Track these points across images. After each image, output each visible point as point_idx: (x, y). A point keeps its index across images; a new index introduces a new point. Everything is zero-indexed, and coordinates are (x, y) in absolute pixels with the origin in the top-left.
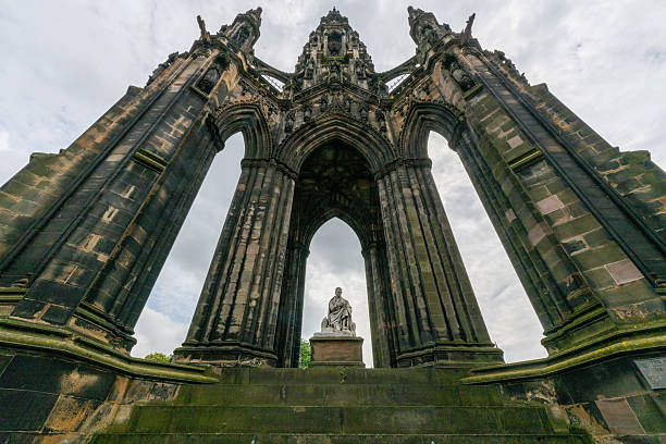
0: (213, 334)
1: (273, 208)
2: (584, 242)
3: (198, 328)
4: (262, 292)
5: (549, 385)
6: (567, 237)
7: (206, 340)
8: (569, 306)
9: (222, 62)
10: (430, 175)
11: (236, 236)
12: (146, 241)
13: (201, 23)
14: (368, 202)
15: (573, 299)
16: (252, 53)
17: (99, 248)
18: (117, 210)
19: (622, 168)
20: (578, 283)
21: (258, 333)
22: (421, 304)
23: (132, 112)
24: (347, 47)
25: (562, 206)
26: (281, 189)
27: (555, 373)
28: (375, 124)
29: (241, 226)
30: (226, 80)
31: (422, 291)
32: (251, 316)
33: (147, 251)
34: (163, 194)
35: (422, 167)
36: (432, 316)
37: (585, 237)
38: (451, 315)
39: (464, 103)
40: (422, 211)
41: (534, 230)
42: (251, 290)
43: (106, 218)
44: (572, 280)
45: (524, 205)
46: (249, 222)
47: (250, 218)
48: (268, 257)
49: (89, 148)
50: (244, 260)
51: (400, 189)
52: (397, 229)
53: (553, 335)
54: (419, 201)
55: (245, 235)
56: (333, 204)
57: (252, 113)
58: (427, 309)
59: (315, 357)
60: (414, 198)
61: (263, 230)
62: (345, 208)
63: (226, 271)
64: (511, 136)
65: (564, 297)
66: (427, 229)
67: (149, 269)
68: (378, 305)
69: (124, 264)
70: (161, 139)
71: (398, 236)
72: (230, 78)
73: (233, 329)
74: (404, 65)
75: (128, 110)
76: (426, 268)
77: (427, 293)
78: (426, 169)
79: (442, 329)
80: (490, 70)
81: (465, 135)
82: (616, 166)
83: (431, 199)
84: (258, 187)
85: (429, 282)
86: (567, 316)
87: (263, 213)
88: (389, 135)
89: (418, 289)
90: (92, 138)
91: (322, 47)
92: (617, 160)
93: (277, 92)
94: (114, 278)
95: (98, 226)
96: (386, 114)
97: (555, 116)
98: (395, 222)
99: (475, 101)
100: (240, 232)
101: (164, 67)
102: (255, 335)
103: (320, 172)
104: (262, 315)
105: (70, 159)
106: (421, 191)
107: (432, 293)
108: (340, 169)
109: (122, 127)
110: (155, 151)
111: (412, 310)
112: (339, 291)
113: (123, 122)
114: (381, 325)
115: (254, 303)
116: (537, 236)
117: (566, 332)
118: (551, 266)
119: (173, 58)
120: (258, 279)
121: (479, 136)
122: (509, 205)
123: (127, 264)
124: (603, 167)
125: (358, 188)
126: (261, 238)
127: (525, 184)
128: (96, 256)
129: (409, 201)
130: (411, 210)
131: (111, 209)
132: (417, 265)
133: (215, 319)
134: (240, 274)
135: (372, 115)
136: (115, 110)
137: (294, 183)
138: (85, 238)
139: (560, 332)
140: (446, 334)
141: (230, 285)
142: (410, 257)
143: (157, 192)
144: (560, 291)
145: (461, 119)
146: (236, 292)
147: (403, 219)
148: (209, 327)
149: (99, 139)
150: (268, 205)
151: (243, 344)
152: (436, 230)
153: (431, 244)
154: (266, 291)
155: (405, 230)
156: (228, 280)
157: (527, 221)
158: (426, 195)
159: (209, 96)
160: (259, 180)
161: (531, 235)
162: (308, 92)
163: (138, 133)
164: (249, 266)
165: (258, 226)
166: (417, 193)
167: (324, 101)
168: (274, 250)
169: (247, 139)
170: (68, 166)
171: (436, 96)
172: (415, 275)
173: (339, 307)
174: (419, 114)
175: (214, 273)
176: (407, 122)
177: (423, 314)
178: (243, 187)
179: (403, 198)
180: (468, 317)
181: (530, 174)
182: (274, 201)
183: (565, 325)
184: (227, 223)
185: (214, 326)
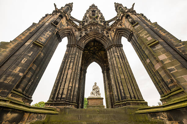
0: (57, 98)
1: (76, 59)
2: (175, 69)
3: (53, 96)
4: (72, 84)
5: (165, 114)
6: (169, 67)
7: (55, 100)
8: (169, 89)
9: (61, 17)
10: (123, 49)
11: (65, 67)
12: (36, 69)
13: (55, 5)
14: (104, 57)
15: (171, 86)
16: (70, 15)
17: (20, 71)
18: (27, 59)
19: (183, 46)
20: (172, 81)
21: (71, 97)
22: (121, 88)
23: (34, 30)
24: (97, 14)
25: (166, 57)
26: (78, 53)
27: (167, 111)
28: (106, 35)
29: (66, 64)
30: (62, 22)
31: (122, 84)
32: (69, 92)
33: (37, 72)
34: (42, 54)
36: (125, 91)
37: (175, 67)
38: (131, 91)
39: (132, 28)
40: (120, 59)
41: (156, 65)
42: (69, 84)
43: (23, 62)
44: (170, 80)
45: (153, 57)
46: (69, 63)
47: (69, 62)
48: (74, 73)
49: (20, 40)
50: (67, 74)
51: (114, 53)
52: (113, 65)
53: (164, 98)
54: (120, 57)
55: (68, 67)
56: (94, 58)
57: (70, 32)
58: (123, 89)
59: (89, 104)
60: (118, 56)
61: (73, 65)
62: (97, 59)
63: (62, 78)
64: (148, 37)
65: (167, 86)
66: (122, 65)
67: (37, 78)
68: (107, 87)
69: (29, 76)
70: (42, 38)
71: (113, 67)
72: (64, 21)
73: (64, 96)
74: (114, 18)
75: (32, 29)
76: (123, 77)
77: (123, 84)
78: (121, 47)
79: (128, 95)
80: (139, 19)
81: (133, 37)
83: (123, 56)
84: (71, 53)
85: (123, 81)
86: (168, 92)
87: (73, 60)
88: (110, 38)
89: (120, 83)
90: (21, 37)
91: (90, 14)
92: (181, 44)
93: (77, 26)
94: (25, 81)
95: (20, 64)
96: (109, 32)
97: (160, 31)
98: (113, 63)
99: (136, 27)
100: (66, 66)
101: (44, 18)
102: (70, 98)
103: (90, 49)
104: (73, 91)
105: (13, 44)
106: (120, 54)
107: (124, 84)
108: (96, 48)
109: (30, 35)
110: (40, 41)
111: (119, 90)
112: (96, 84)
113: (30, 33)
114: (108, 93)
115: (70, 88)
116: (157, 67)
117: (169, 97)
118: (163, 76)
119: (46, 15)
120: (71, 80)
121: (137, 38)
122: (148, 58)
123: (30, 76)
124: (177, 46)
125: (101, 53)
126: (72, 68)
128: (19, 74)
129: (117, 57)
130: (117, 59)
131: (25, 59)
132: (120, 76)
133: (58, 93)
134: (66, 79)
135: (105, 32)
136: (28, 29)
137: (82, 52)
138: (15, 68)
139: (166, 97)
140: (129, 97)
141: (63, 82)
142: (117, 73)
143: (40, 54)
144: (166, 84)
145: (132, 32)
146: (65, 84)
147: (115, 62)
148: (56, 95)
149: (23, 38)
151: (67, 101)
152: (125, 65)
153: (124, 69)
154: (74, 84)
155: (116, 65)
156: (62, 80)
157: (154, 62)
158: (121, 55)
159: (57, 26)
160: (72, 50)
162: (86, 26)
163: (35, 36)
164: (69, 76)
165: (72, 64)
166: (119, 54)
167: (91, 28)
168: (76, 71)
169: (68, 39)
170: (12, 46)
171: (123, 27)
172: (119, 79)
174: (119, 32)
175: (58, 79)
176: (115, 34)
177: (122, 91)
178: (67, 53)
179: (115, 56)
180: (136, 92)
181: (155, 48)
182: (76, 57)
183: (168, 95)
184: (62, 63)
185: (58, 95)
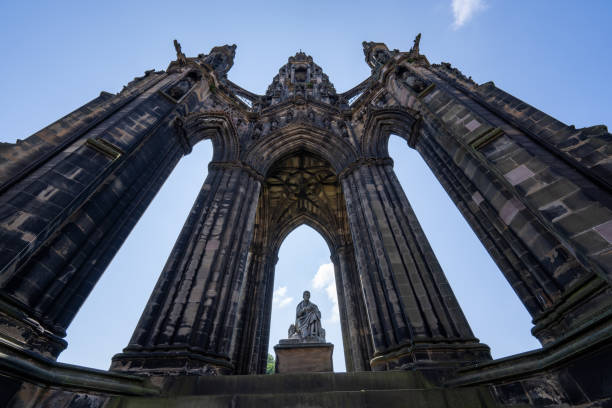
0: (160, 337)
1: (237, 206)
2: (564, 206)
3: (143, 331)
4: (219, 290)
5: (552, 381)
6: (543, 205)
7: (151, 345)
8: (557, 285)
9: (194, 76)
10: (393, 173)
11: (196, 232)
12: (92, 231)
13: (177, 46)
14: (335, 207)
15: (561, 276)
16: (225, 76)
17: (26, 227)
18: (57, 190)
19: (582, 143)
20: (563, 256)
21: (212, 337)
22: (393, 298)
23: (100, 113)
24: (311, 76)
25: (532, 175)
26: (247, 190)
27: (558, 364)
28: (337, 131)
29: (203, 223)
30: (198, 92)
31: (393, 284)
32: (205, 317)
33: (92, 242)
34: (118, 185)
35: (383, 165)
36: (406, 310)
37: (565, 201)
38: (427, 308)
39: (419, 103)
40: (387, 204)
41: (505, 207)
42: (207, 288)
43: (42, 197)
44: (556, 254)
45: (491, 184)
46: (211, 219)
47: (212, 215)
48: (228, 253)
49: (49, 140)
50: (202, 256)
51: (364, 185)
52: (363, 223)
53: (544, 322)
54: (383, 195)
55: (206, 231)
56: (302, 210)
57: (221, 123)
58: (399, 303)
59: (281, 367)
60: (378, 193)
61: (225, 227)
62: (314, 215)
63: (182, 269)
64: (467, 121)
65: (550, 275)
66: (393, 221)
67: (94, 262)
68: (349, 310)
69: (62, 252)
70: (121, 131)
71: (365, 230)
72: (202, 92)
73: (184, 331)
74: (361, 84)
75: (96, 111)
76: (396, 260)
77: (398, 285)
78: (388, 167)
79: (418, 324)
80: (439, 77)
81: (423, 132)
82: (575, 141)
83: (395, 193)
84: (223, 186)
85: (399, 273)
86: (556, 297)
87: (225, 210)
88: (351, 140)
89: (388, 282)
90: (55, 132)
91: (290, 76)
92: (575, 136)
93: (246, 107)
94: (46, 268)
95: (31, 205)
96: (347, 123)
97: (506, 106)
98: (361, 217)
99: (429, 98)
100: (201, 229)
101: (138, 80)
102: (209, 338)
103: (288, 180)
104: (218, 315)
105: (25, 149)
106: (385, 187)
107: (403, 285)
108: (307, 176)
109: (86, 125)
110: (113, 141)
111: (384, 306)
112: (307, 295)
113: (89, 121)
114: (353, 332)
115: (209, 302)
116: (509, 213)
117: (560, 314)
118: (530, 243)
119: (148, 74)
120: (216, 276)
121: (436, 129)
122: (474, 188)
123: (65, 252)
124: (564, 145)
125: (325, 194)
126: (222, 234)
127: (489, 160)
128: (21, 235)
129: (373, 196)
130: (377, 204)
131: (50, 188)
132: (386, 257)
133: (164, 320)
134: (197, 271)
135: (334, 124)
136: (84, 110)
137: (259, 184)
138: (11, 215)
139: (553, 316)
140: (423, 330)
141: (185, 282)
142: (378, 249)
143: (112, 182)
144: (545, 270)
145: (418, 117)
146: (190, 291)
147: (368, 213)
148: (156, 330)
149: (62, 133)
150: (232, 203)
151: (193, 348)
152: (403, 223)
153: (399, 235)
154: (224, 291)
155: (371, 223)
156: (183, 277)
157: (496, 199)
158: (390, 191)
159: (178, 102)
160: (225, 180)
161: (502, 213)
162: (276, 107)
163: (102, 128)
164: (207, 262)
165: (220, 222)
166: (380, 188)
167: (290, 114)
168: (236, 247)
169: (215, 145)
170: (22, 155)
171: (392, 103)
172: (383, 267)
173: (308, 312)
174: (378, 120)
175: (169, 270)
176: (367, 128)
177: (396, 308)
178: (208, 187)
179: (367, 193)
180: (446, 310)
181: (493, 149)
182: (238, 200)
183: (556, 307)
184: (189, 220)
185: (162, 328)
